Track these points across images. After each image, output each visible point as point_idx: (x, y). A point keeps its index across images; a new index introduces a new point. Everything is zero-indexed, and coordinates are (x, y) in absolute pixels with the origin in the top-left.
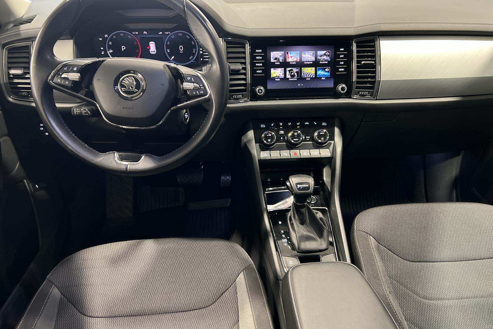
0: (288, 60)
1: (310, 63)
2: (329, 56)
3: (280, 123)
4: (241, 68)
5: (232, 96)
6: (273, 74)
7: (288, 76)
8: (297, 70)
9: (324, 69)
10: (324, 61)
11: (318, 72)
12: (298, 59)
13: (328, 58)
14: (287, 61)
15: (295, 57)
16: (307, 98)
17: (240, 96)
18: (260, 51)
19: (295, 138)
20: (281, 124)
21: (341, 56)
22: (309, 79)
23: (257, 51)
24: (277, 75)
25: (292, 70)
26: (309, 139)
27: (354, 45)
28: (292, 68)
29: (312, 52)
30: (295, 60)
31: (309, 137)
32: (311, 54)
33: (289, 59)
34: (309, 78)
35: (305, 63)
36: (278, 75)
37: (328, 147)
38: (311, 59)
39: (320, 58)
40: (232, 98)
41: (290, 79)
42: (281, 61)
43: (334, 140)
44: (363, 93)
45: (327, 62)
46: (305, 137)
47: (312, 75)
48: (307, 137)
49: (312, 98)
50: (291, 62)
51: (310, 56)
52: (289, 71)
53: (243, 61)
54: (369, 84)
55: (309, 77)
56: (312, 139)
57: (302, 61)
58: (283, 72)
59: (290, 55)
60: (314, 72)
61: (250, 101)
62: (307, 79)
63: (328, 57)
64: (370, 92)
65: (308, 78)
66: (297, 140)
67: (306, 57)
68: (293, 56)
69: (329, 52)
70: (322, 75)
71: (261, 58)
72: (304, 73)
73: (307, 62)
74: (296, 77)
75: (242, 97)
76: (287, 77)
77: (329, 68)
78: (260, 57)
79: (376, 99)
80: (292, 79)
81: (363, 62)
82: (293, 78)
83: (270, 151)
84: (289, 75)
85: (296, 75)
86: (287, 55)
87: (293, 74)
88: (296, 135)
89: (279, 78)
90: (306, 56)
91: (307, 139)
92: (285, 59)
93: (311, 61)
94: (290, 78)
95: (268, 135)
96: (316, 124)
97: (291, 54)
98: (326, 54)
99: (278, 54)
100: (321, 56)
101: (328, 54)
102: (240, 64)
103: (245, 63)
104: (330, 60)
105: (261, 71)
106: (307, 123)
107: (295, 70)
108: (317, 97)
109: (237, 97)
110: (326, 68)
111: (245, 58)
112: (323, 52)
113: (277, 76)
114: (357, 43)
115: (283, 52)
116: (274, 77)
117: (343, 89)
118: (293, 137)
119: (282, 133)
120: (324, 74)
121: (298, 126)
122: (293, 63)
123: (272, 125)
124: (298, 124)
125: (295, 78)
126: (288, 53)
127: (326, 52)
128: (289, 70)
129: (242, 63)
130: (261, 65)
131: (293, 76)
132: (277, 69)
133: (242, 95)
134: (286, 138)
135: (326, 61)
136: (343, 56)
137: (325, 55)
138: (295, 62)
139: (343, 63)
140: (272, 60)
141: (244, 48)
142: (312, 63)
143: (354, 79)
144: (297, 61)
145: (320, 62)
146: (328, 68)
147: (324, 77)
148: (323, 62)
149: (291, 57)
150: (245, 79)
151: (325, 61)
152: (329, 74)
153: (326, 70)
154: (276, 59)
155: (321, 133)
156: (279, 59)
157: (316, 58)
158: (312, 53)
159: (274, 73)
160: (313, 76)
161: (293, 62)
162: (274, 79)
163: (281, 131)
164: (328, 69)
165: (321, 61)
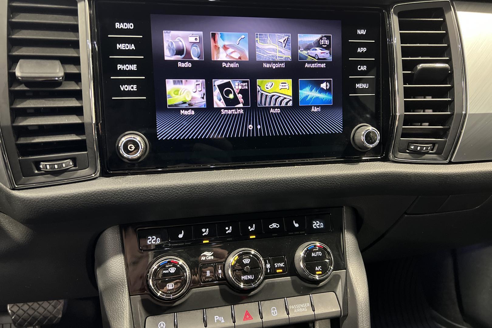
0: (218, 57)
1: (278, 66)
2: (328, 48)
3: (204, 230)
4: (61, 74)
5: (37, 163)
6: (173, 95)
7: (218, 101)
8: (244, 84)
9: (316, 85)
10: (315, 62)
11: (300, 91)
12: (245, 55)
13: (326, 54)
14: (215, 58)
15: (237, 49)
16: (275, 162)
17: (68, 164)
18: (130, 26)
19: (245, 273)
20: (205, 232)
21: (360, 50)
22: (278, 111)
23: (117, 25)
24: (183, 100)
25: (228, 85)
26: (281, 271)
27: (394, 21)
28: (230, 80)
29: (283, 35)
30: (236, 56)
31: (282, 265)
32: (282, 41)
33: (218, 53)
34: (278, 108)
35: (265, 65)
36: (188, 99)
37: (331, 287)
38: (281, 55)
39: (305, 53)
40: (39, 169)
41: (223, 112)
42: (195, 59)
43: (345, 268)
44: (419, 148)
45: (323, 65)
46: (272, 266)
47: (285, 101)
48: (276, 265)
49: (287, 162)
50: (226, 62)
51: (278, 48)
52: (221, 87)
53: (69, 53)
54: (427, 124)
55: (277, 105)
56: (291, 270)
57: (257, 60)
58: (204, 91)
59: (220, 43)
60: (290, 92)
61: (100, 176)
62: (272, 111)
63: (327, 51)
64: (437, 146)
65: (274, 108)
66: (250, 277)
67: (269, 49)
68: (230, 45)
69: (328, 38)
70: (311, 99)
71: (133, 47)
72: (262, 94)
73: (269, 62)
74: (241, 105)
75: (75, 166)
76: (215, 106)
77: (329, 82)
78: (129, 46)
79: (450, 163)
80: (230, 112)
81: (420, 66)
82: (231, 109)
83: (174, 313)
84: (220, 100)
85: (241, 100)
86: (212, 41)
87: (231, 96)
88: (247, 264)
89: (192, 109)
90: (266, 46)
91: (278, 271)
92: (207, 53)
93: (281, 62)
94: (225, 109)
95: (167, 269)
96: (297, 225)
97: (223, 40)
98: (322, 42)
99: (186, 38)
100: (308, 48)
101: (327, 42)
102: (58, 63)
103: (76, 61)
104: (330, 58)
105: (135, 86)
106: (274, 225)
107: (237, 85)
108: (300, 161)
109: (52, 166)
110: (322, 82)
111: (75, 45)
112: (314, 38)
113: (185, 103)
114: (400, 15)
115: (201, 33)
116: (176, 105)
117: (369, 137)
118: (239, 267)
119: (210, 258)
120: (317, 98)
121: (252, 233)
122: (232, 65)
123: (181, 236)
124: (251, 229)
125: (239, 108)
126: (214, 35)
127: (321, 39)
128: (218, 86)
129: (65, 61)
130: (134, 67)
131: (231, 103)
132: (184, 80)
133: (74, 159)
134: (220, 271)
135: (321, 63)
136: (364, 50)
137: (318, 44)
138: (237, 62)
139: (364, 68)
140: (168, 56)
141: (74, 13)
142: (283, 65)
143: (399, 110)
144: (243, 59)
145: (307, 65)
146: (327, 81)
147: (318, 107)
148: (313, 66)
149: (225, 48)
150: (78, 111)
151: (319, 62)
152: (331, 98)
153: (323, 86)
154: (179, 52)
155: (313, 255)
156: (188, 53)
157: (295, 54)
158: (282, 37)
159: (177, 92)
160: (287, 103)
161: (231, 62)
162: (176, 110)
163: (206, 253)
164: (328, 84)
165: (309, 63)
